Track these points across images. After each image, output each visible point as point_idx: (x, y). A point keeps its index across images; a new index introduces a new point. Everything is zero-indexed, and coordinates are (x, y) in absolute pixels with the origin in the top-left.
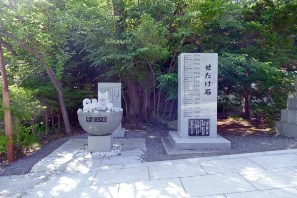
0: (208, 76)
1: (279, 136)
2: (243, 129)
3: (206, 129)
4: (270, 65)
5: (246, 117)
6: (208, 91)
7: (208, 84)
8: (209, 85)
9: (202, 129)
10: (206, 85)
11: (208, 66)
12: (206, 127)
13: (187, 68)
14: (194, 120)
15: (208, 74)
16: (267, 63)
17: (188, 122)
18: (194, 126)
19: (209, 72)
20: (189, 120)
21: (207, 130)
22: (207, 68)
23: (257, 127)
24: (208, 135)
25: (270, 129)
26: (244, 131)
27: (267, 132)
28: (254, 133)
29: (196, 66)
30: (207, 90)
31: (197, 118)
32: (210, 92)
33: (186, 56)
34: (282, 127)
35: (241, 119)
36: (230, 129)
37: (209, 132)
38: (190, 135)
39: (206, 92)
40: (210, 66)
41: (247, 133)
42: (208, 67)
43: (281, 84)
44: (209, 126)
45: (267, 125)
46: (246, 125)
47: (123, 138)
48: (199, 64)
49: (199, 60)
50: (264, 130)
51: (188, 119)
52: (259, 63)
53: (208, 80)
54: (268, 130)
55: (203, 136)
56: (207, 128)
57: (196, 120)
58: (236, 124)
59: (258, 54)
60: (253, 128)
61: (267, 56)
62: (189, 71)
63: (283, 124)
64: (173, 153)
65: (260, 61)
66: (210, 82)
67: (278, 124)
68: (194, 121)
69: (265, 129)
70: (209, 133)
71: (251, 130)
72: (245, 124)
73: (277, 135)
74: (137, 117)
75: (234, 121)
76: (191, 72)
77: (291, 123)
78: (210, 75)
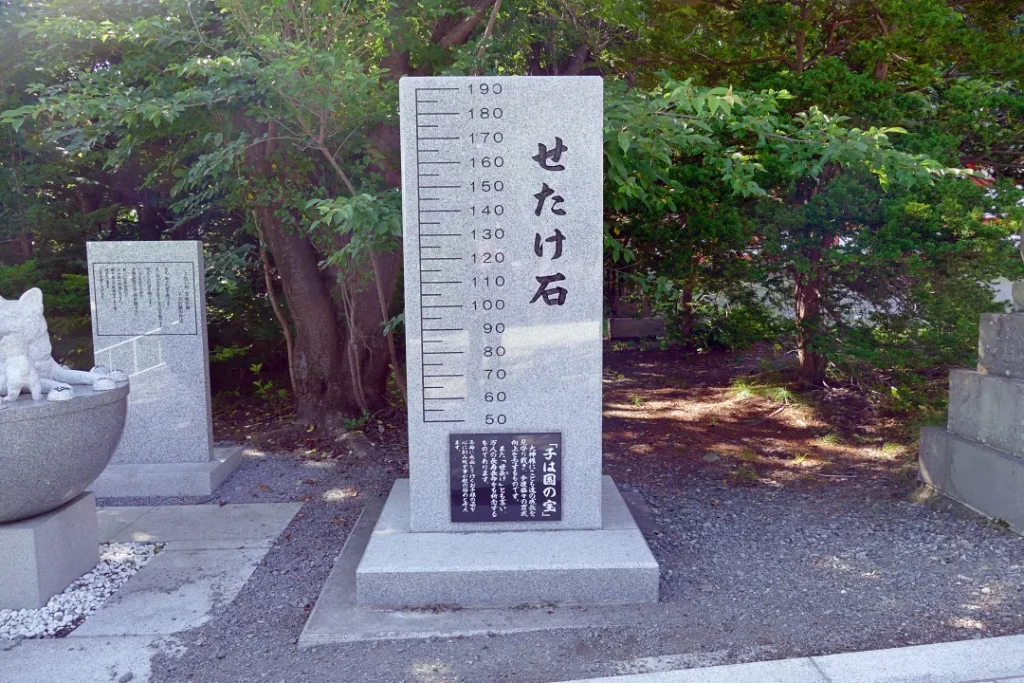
0: (549, 201)
1: (931, 505)
2: (781, 445)
3: (540, 486)
4: (896, 139)
5: (805, 384)
6: (552, 285)
7: (549, 249)
8: (558, 254)
9: (524, 486)
10: (539, 251)
11: (551, 146)
12: (540, 473)
13: (433, 157)
14: (478, 438)
15: (547, 191)
16: (879, 134)
17: (445, 447)
18: (478, 468)
19: (554, 180)
20: (453, 438)
21: (546, 492)
22: (541, 158)
23: (847, 435)
24: (557, 516)
25: (900, 449)
26: (783, 456)
27: (888, 464)
28: (825, 470)
29: (483, 149)
30: (544, 281)
31: (496, 428)
32: (562, 292)
33: (422, 95)
34: (949, 461)
35: (783, 392)
36: (723, 447)
37: (558, 499)
38: (458, 515)
39: (543, 292)
40: (560, 147)
41: (796, 469)
42: (550, 156)
43: (953, 239)
44: (558, 467)
45: (891, 423)
46: (802, 423)
47: (203, 501)
48: (498, 138)
49: (499, 113)
50: (871, 453)
51: (445, 431)
52: (843, 131)
53: (547, 225)
54: (889, 452)
55: (528, 519)
56: (549, 479)
57: (488, 436)
58: (756, 415)
59: (858, 97)
60: (825, 443)
61: (897, 104)
62: (445, 174)
63: (958, 444)
64: (326, 639)
65: (848, 125)
66: (558, 238)
67: (930, 441)
68: (479, 446)
69: (880, 445)
70: (559, 506)
71: (817, 453)
72: (798, 416)
73: (924, 495)
74: (324, 388)
75: (757, 398)
76: (453, 180)
77: (993, 447)
78: (559, 199)
